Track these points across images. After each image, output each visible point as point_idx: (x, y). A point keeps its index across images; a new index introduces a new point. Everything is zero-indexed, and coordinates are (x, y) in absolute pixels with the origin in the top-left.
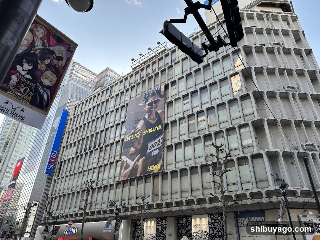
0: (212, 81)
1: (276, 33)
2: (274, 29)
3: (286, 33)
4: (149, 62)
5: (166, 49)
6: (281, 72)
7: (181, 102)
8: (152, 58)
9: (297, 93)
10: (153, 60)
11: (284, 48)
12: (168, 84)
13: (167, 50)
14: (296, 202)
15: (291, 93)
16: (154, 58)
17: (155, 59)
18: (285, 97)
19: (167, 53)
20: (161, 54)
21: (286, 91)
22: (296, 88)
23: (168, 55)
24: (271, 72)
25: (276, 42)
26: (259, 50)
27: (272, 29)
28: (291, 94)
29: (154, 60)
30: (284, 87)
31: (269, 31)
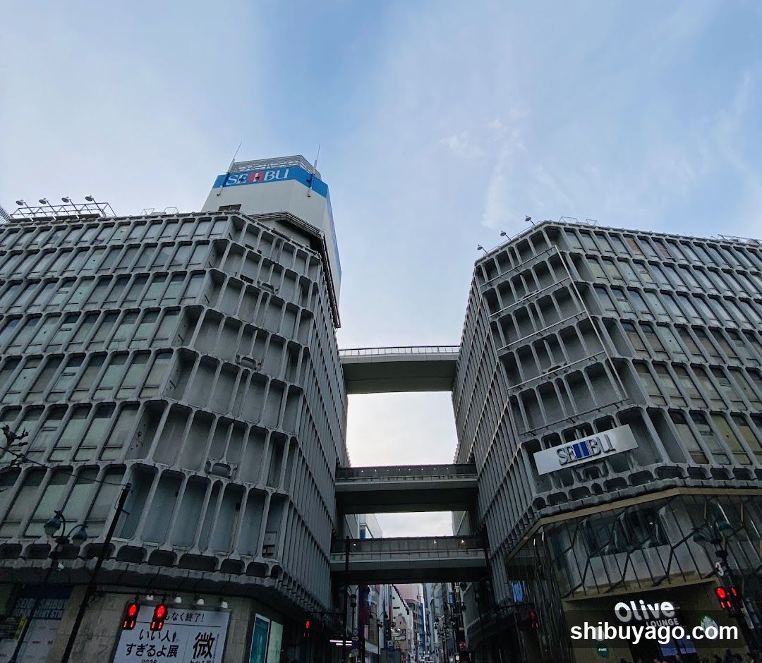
0: (155, 304)
1: (278, 270)
2: (278, 264)
3: (291, 276)
4: (53, 223)
5: (97, 215)
6: (249, 331)
7: (58, 322)
8: (64, 218)
9: (252, 372)
10: (63, 222)
11: (274, 297)
12: (58, 279)
13: (99, 218)
14: (133, 572)
15: (242, 369)
16: (68, 220)
17: (68, 222)
18: (230, 372)
19: (96, 222)
20: (84, 219)
21: (239, 363)
22: (257, 364)
23: (95, 226)
24: (233, 326)
25: (269, 283)
26: (235, 286)
27: (274, 263)
28: (242, 371)
29: (64, 224)
30: (238, 357)
31: (267, 264)
